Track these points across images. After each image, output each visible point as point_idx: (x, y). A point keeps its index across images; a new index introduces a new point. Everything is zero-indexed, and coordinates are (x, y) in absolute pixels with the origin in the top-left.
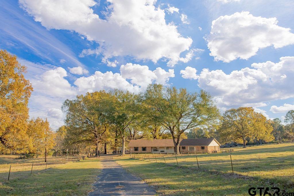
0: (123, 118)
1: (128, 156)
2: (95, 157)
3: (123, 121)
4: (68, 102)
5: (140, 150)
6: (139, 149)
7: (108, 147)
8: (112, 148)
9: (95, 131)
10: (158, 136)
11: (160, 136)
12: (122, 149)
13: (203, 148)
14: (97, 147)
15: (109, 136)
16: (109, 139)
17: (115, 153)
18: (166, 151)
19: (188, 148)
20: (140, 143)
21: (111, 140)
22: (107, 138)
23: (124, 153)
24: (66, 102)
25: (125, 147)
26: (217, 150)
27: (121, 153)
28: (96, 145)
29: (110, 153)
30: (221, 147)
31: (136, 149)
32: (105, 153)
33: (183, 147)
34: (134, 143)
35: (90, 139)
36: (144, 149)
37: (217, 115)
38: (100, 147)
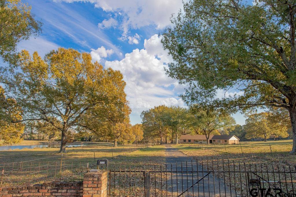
0: (176, 123)
1: (179, 145)
2: (160, 145)
3: (176, 124)
4: (144, 113)
5: (187, 141)
6: (186, 141)
7: (168, 139)
8: (170, 140)
9: (160, 130)
10: (199, 133)
11: (201, 132)
12: (176, 141)
13: (226, 141)
14: (161, 139)
15: (168, 133)
16: (168, 135)
17: (172, 143)
18: (203, 142)
19: (217, 141)
20: (187, 137)
21: (169, 135)
22: (167, 133)
23: (177, 143)
24: (143, 112)
25: (178, 140)
26: (236, 142)
27: (175, 143)
28: (161, 138)
29: (169, 143)
30: (239, 141)
31: (185, 141)
32: (166, 143)
33: (214, 140)
34: (183, 137)
35: (157, 134)
36: (189, 141)
38: (163, 139)
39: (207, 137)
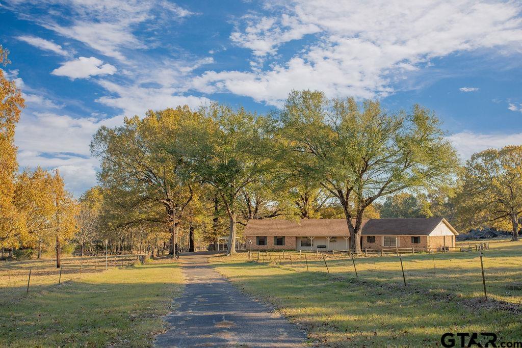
0: (230, 170)
1: (243, 257)
2: (168, 257)
3: (231, 177)
4: (105, 133)
5: (271, 242)
6: (268, 240)
7: (198, 236)
8: (206, 239)
9: (168, 200)
10: (311, 213)
11: (317, 211)
12: (230, 241)
13: (416, 240)
14: (173, 236)
15: (199, 212)
16: (200, 219)
17: (212, 249)
18: (329, 245)
19: (381, 239)
20: (270, 228)
21: (205, 220)
22: (194, 215)
23: (233, 250)
24: (99, 133)
25: (235, 237)
26: (449, 244)
27: (225, 249)
28: (171, 230)
29: (202, 250)
30: (458, 238)
31: (262, 241)
32: (192, 249)
33: (369, 237)
34: (256, 227)
35: (157, 217)
36: (280, 241)
37: (451, 165)
38: (180, 235)
39: (350, 226)
